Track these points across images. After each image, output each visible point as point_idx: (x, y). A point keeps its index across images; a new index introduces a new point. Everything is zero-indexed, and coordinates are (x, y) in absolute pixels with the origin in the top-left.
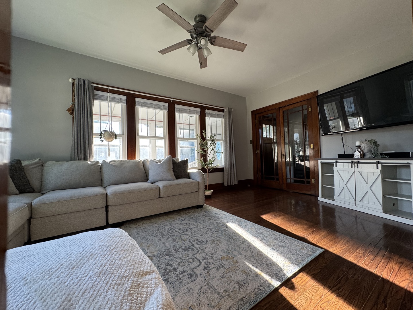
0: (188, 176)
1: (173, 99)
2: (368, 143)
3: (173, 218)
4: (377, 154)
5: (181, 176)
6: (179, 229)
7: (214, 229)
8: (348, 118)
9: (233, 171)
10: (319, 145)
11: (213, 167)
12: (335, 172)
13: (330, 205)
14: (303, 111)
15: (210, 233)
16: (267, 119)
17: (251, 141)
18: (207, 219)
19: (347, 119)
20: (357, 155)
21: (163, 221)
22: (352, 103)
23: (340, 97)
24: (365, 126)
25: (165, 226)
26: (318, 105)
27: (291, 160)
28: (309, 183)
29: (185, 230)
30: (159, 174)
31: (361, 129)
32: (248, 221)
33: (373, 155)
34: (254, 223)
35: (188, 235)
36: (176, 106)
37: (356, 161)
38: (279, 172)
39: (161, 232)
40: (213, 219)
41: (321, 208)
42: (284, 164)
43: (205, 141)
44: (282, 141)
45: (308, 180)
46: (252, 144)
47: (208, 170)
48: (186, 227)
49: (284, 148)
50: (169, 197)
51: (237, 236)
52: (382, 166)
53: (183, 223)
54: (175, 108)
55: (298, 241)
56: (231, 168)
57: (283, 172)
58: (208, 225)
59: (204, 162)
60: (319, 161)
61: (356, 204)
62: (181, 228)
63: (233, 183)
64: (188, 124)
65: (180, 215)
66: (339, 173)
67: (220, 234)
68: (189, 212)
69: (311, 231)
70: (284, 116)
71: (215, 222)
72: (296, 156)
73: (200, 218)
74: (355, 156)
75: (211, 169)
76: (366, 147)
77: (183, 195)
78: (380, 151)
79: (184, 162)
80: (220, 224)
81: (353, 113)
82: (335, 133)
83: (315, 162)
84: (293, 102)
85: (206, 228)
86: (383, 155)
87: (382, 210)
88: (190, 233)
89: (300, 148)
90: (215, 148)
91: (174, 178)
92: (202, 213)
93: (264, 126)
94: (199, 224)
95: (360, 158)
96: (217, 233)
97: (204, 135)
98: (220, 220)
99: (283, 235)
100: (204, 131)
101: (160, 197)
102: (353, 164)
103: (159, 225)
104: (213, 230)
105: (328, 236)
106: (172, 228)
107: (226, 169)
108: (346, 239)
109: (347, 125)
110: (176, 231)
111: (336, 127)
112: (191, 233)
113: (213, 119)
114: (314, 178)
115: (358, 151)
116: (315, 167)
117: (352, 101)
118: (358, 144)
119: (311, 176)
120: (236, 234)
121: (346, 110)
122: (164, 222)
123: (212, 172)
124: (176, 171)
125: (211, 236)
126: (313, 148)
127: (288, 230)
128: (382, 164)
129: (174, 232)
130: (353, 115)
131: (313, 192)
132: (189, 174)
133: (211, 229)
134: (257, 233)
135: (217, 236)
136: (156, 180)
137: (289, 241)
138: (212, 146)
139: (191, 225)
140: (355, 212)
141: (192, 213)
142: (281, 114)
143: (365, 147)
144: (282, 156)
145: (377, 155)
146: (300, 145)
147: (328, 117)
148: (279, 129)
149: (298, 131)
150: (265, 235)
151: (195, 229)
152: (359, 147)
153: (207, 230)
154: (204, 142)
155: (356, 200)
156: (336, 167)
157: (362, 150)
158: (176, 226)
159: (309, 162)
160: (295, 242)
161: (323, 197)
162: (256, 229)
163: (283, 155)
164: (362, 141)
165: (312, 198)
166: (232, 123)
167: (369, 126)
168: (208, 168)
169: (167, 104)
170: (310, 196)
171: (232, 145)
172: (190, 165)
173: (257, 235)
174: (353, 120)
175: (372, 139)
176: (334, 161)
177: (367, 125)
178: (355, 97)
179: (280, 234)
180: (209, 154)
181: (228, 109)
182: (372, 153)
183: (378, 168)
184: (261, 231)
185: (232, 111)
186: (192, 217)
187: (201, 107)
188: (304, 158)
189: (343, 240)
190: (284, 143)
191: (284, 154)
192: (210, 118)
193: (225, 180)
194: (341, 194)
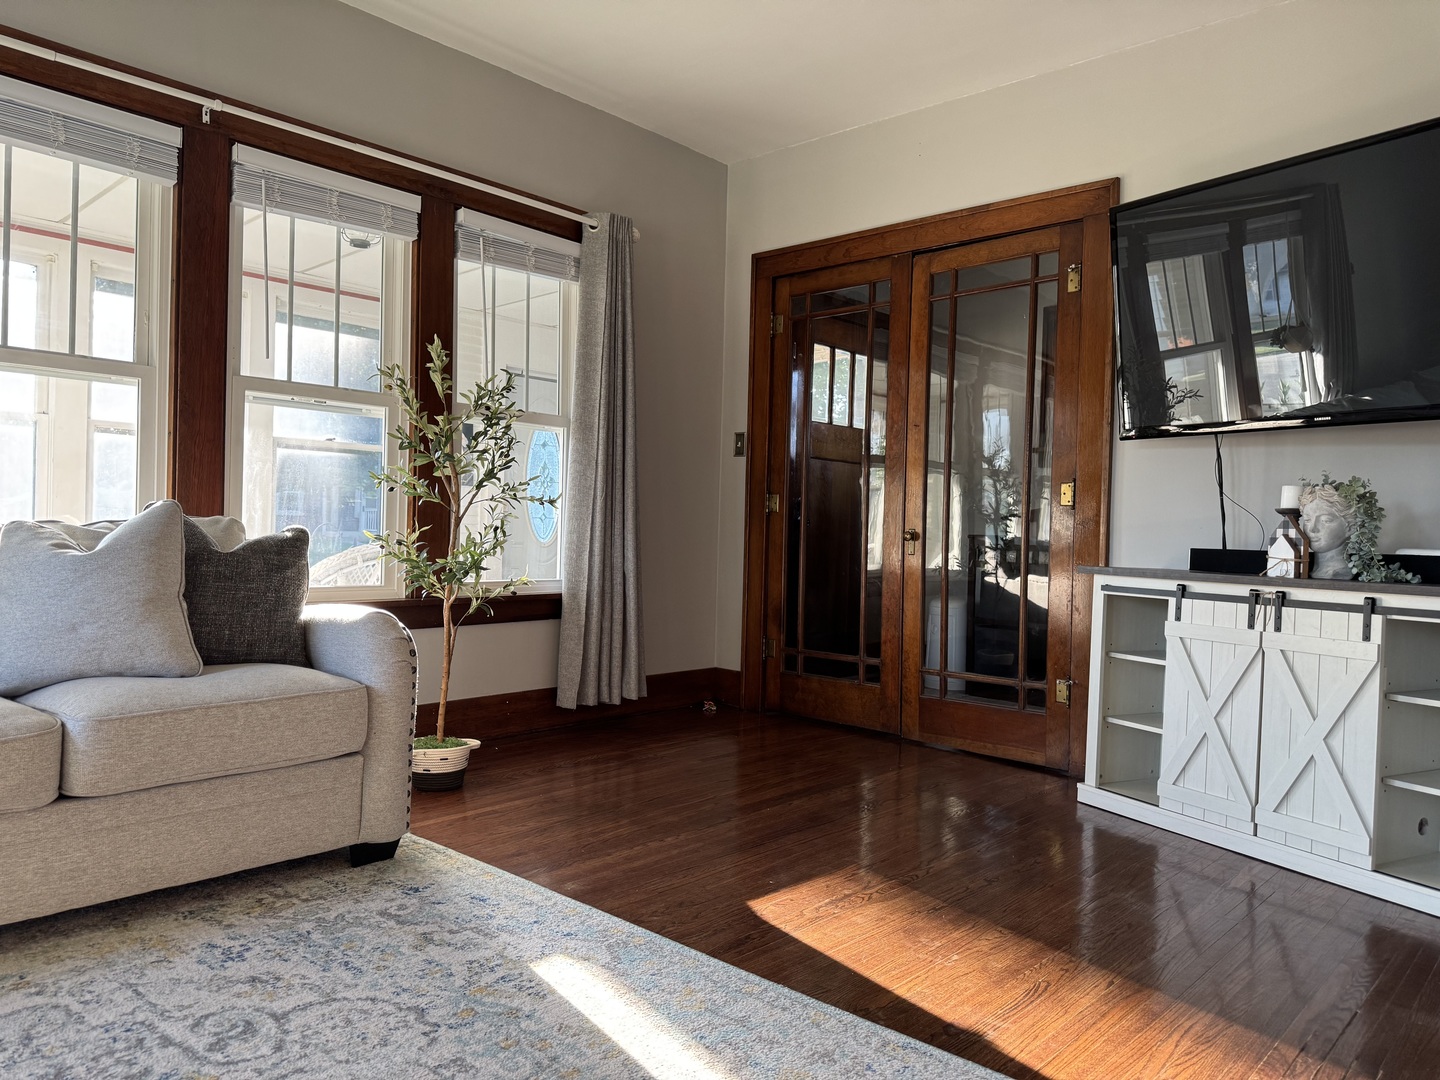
0: (300, 648)
1: (217, 106)
2: (1336, 498)
3: (164, 941)
4: (1372, 559)
5: (250, 645)
6: (190, 1021)
7: (442, 1012)
8: (1258, 350)
9: (618, 617)
10: (1104, 487)
11: (488, 590)
12: (1172, 647)
13: (1136, 828)
14: (1036, 285)
15: (411, 1038)
16: (844, 312)
17: (739, 436)
18: (406, 937)
19: (1253, 356)
20: (1281, 559)
21: (80, 971)
22: (1282, 272)
23: (1227, 230)
24: (1329, 404)
25: (86, 1003)
26: (1115, 261)
27: (954, 565)
28: (1038, 698)
29: (233, 1027)
30: (74, 628)
31: (1309, 419)
32: (669, 945)
33: (1351, 565)
34: (704, 957)
35: (254, 1064)
36: (241, 153)
37: (1274, 589)
38: (883, 633)
39: (46, 1050)
40: (447, 937)
41: (1088, 847)
42: (914, 589)
43: (439, 418)
44: (914, 453)
45: (1037, 685)
46: (743, 460)
47: (452, 607)
48: (248, 1003)
49: (921, 493)
50: (144, 795)
51: (589, 1052)
52: (1389, 625)
53: (228, 973)
54: (236, 169)
55: (946, 1055)
56: (608, 596)
57: (907, 632)
58: (406, 985)
59: (428, 559)
60: (1099, 580)
61: (1256, 825)
62: (207, 1017)
63: (616, 692)
64: (330, 290)
65: (218, 916)
66: (1189, 656)
67: (479, 1042)
68: (287, 895)
69: (1020, 991)
70: (931, 304)
71: (456, 960)
72: (988, 542)
73: (361, 931)
74: (1269, 565)
75: (475, 604)
76: (1323, 518)
77: (247, 778)
78: (1386, 542)
79: (279, 553)
80: (492, 970)
81: (1284, 328)
82: (1189, 431)
83: (1079, 588)
84: (990, 226)
85: (389, 1008)
86: (1397, 565)
87: (1370, 858)
88: (265, 1050)
89: (1011, 500)
90: (506, 466)
91: (193, 658)
92: (385, 898)
93: (821, 353)
94: (347, 976)
95: (1292, 576)
96: (459, 1039)
97: (436, 378)
98: (493, 943)
99: (865, 1025)
100: (435, 348)
101: (62, 797)
102: (1258, 607)
103: (39, 1000)
104: (433, 1016)
105: (1103, 1016)
106: (140, 1017)
107: (579, 606)
108: (1193, 1031)
109: (1248, 389)
110: (166, 1041)
111: (1195, 395)
112: (278, 1048)
113: (510, 278)
114: (1067, 676)
115: (1286, 536)
116: (1076, 616)
117: (1283, 260)
118: (1288, 498)
119: (1049, 665)
120: (584, 1037)
121: (1253, 308)
122: (83, 979)
123: (480, 618)
124: (214, 609)
125: (417, 1063)
126: (1073, 507)
127: (897, 992)
128: (1389, 617)
129: (149, 1051)
130: (1285, 337)
131: (1052, 754)
132: (306, 629)
133: (421, 1013)
134: (717, 1021)
135: (454, 1061)
136: (49, 670)
137: (897, 1065)
138: (485, 451)
139: (289, 987)
140: (1251, 869)
141: (314, 897)
142: (919, 289)
143: (1318, 518)
144: (905, 539)
145: (1367, 564)
146: (1011, 480)
147: (1164, 335)
148: (903, 382)
149: (1005, 401)
150: (764, 1035)
151: (311, 1016)
152: (1294, 515)
153: (392, 1021)
154: (436, 423)
155: (1257, 802)
156: (1178, 618)
157: (1303, 534)
158: (168, 1003)
159: (1046, 579)
160: (926, 1067)
161: (1103, 783)
162: (714, 997)
163: (914, 536)
164: (1308, 487)
165: (1051, 785)
166: (629, 319)
167: (1350, 401)
168: (451, 592)
169: (173, 136)
170: (1038, 776)
171: (619, 458)
172: (320, 572)
173: (715, 1033)
174: (1280, 366)
175: (1354, 477)
176: (1172, 585)
177: (1339, 396)
178: (1300, 238)
179: (849, 1017)
180: (464, 504)
181: (606, 220)
182: (1351, 552)
183: (1367, 637)
184: (738, 1010)
185: (632, 241)
186: (305, 927)
187: (428, 186)
188: (1027, 558)
189: (1176, 1037)
190: (922, 463)
191: (919, 530)
192: (488, 269)
193: (563, 672)
194: (1190, 772)
